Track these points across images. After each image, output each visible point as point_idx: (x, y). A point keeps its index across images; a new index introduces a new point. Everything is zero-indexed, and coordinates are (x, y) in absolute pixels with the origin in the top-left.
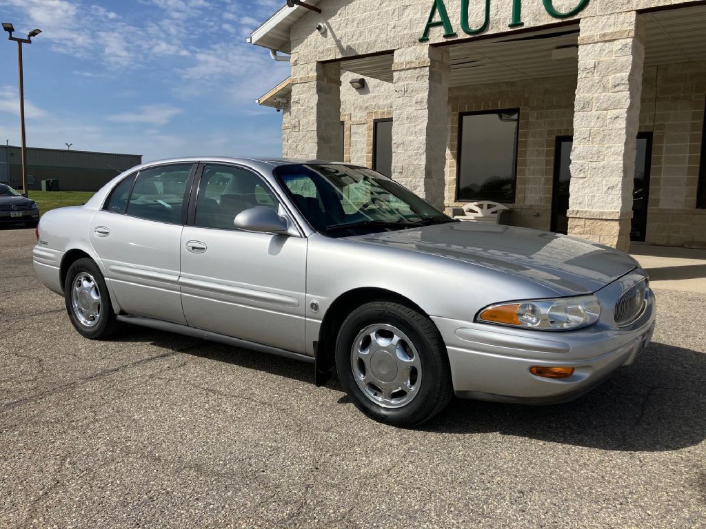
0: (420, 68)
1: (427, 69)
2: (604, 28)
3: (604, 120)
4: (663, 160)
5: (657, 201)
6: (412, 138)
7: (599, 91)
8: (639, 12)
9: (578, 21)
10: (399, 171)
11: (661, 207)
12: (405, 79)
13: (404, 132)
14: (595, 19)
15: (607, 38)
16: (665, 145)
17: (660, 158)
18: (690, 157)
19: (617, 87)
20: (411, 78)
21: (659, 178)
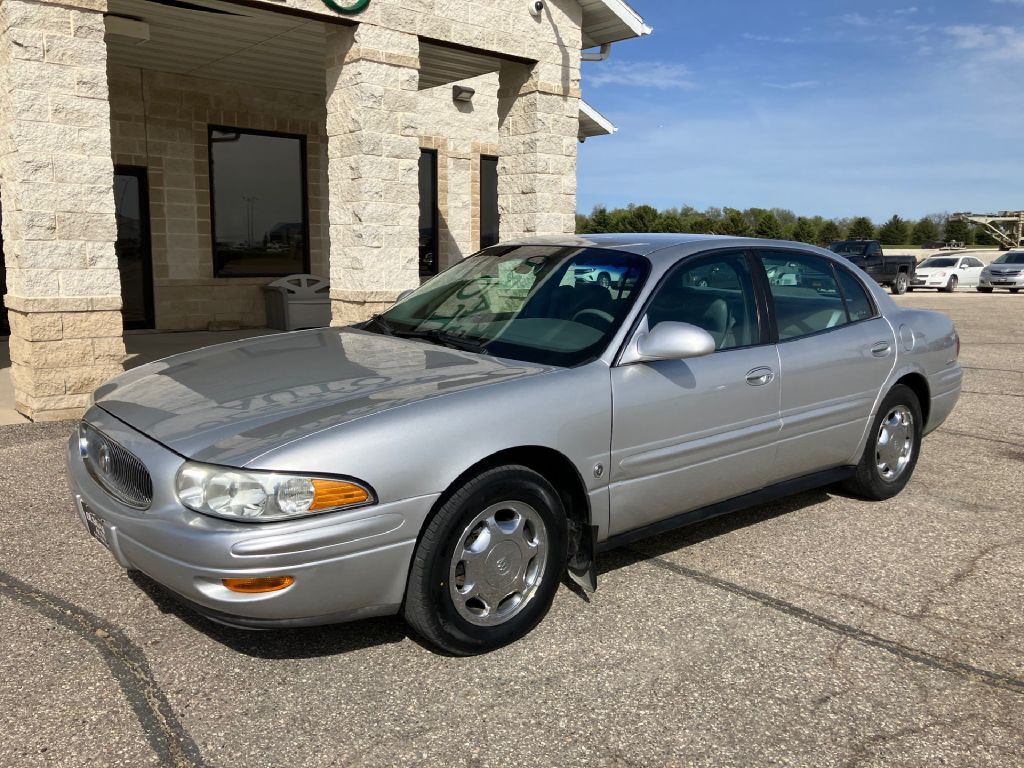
0: (83, 10)
1: (100, 17)
2: (387, 47)
3: (396, 170)
4: (165, 209)
5: (165, 269)
6: (76, 156)
7: (388, 130)
8: (422, 39)
9: (357, 23)
10: (48, 224)
11: (171, 277)
12: (42, 23)
13: (52, 139)
14: (377, 30)
15: (393, 62)
16: (166, 188)
17: (162, 206)
18: (198, 208)
19: (407, 130)
20: (63, 26)
21: (165, 236)
